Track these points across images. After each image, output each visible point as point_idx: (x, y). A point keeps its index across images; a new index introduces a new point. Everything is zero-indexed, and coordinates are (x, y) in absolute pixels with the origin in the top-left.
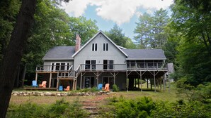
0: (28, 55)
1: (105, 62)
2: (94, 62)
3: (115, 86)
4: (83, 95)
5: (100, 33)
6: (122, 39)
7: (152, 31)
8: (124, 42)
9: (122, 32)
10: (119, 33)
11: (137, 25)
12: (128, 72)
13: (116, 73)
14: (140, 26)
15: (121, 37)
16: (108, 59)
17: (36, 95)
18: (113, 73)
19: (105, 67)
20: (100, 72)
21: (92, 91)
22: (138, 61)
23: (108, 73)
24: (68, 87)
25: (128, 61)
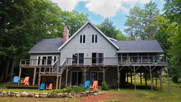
0: (10, 48)
1: (94, 55)
2: (82, 55)
3: (104, 83)
4: (64, 97)
5: (89, 23)
6: (113, 31)
7: (141, 24)
8: (115, 34)
9: (113, 25)
10: (110, 25)
11: (127, 18)
12: (120, 67)
13: (106, 67)
14: (131, 19)
15: (112, 30)
16: (98, 51)
17: (11, 96)
18: (102, 68)
19: (94, 61)
20: (87, 67)
21: (77, 92)
22: (130, 54)
23: (97, 68)
24: (51, 85)
25: (119, 54)
